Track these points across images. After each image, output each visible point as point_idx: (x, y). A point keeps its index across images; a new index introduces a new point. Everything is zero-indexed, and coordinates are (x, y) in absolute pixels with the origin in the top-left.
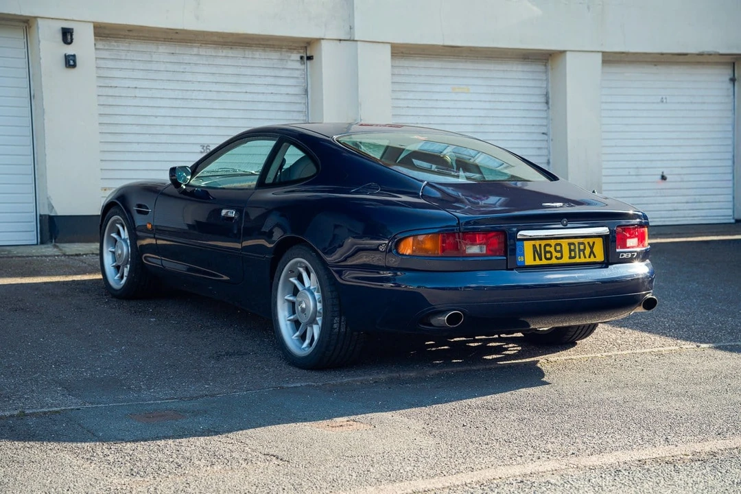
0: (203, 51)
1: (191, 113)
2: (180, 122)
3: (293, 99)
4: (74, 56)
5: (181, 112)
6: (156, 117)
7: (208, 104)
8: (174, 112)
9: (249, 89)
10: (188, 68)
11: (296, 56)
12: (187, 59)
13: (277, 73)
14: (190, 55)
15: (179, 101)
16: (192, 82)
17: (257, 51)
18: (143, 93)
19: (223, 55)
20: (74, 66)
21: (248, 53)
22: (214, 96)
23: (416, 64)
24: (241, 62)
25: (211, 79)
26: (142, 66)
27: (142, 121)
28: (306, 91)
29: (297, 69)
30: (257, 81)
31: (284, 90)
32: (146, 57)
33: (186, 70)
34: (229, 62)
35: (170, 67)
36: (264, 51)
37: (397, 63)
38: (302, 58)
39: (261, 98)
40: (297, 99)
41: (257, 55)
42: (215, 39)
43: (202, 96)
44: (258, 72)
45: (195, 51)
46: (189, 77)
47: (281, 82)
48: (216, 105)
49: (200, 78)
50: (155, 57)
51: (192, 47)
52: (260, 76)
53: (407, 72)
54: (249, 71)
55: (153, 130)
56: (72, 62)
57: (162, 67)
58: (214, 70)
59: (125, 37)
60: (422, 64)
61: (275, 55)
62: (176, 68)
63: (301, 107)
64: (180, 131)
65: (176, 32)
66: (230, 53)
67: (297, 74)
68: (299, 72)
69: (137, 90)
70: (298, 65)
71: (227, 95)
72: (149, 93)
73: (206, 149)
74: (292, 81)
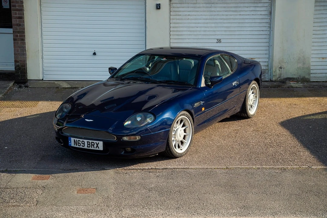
1: (213, 25)
2: (207, 29)
3: (264, 17)
4: (160, 4)
5: (209, 25)
6: (197, 27)
7: (221, 21)
8: (206, 25)
9: (242, 13)
10: (213, 5)
13: (256, 5)
15: (208, 20)
16: (215, 11)
18: (191, 17)
20: (159, 8)
22: (225, 17)
26: (192, 5)
27: (191, 29)
28: (271, 13)
29: (267, 3)
30: (246, 9)
31: (259, 13)
33: (212, 6)
39: (247, 17)
40: (266, 17)
43: (219, 17)
44: (247, 5)
46: (213, 9)
47: (258, 9)
48: (225, 21)
49: (218, 9)
52: (247, 7)
54: (241, 5)
55: (195, 33)
56: (158, 7)
57: (201, 5)
58: (225, 5)
62: (208, 5)
63: (268, 21)
64: (208, 33)
68: (268, 4)
69: (189, 16)
71: (231, 16)
72: (195, 17)
73: (219, 41)
74: (264, 9)
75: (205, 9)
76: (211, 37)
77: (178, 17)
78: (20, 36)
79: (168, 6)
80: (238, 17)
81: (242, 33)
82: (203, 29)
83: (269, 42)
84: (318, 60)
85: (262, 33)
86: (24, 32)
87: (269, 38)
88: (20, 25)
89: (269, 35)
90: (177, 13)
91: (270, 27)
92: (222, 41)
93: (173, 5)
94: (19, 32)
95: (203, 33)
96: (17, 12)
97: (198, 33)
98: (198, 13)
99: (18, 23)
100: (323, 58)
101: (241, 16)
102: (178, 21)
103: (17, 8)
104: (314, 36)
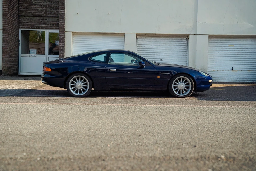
0: (162, 38)
1: (158, 52)
2: (155, 54)
3: (184, 49)
5: (156, 52)
6: (150, 53)
7: (163, 50)
9: (173, 46)
10: (158, 42)
11: (185, 39)
12: (158, 40)
13: (180, 43)
14: (159, 40)
17: (175, 38)
18: (147, 48)
19: (167, 39)
21: (173, 38)
22: (164, 48)
23: (218, 40)
24: (171, 40)
25: (164, 44)
26: (148, 42)
27: (147, 54)
28: (187, 47)
31: (182, 46)
32: (149, 40)
34: (168, 40)
35: (154, 42)
36: (177, 38)
37: (210, 39)
38: (186, 39)
39: (175, 48)
40: (185, 49)
41: (175, 39)
42: (165, 35)
43: (161, 48)
44: (175, 42)
45: (160, 38)
46: (158, 44)
49: (161, 44)
50: (151, 40)
51: (159, 37)
52: (176, 43)
53: (215, 42)
54: (173, 42)
57: (152, 42)
58: (164, 42)
59: (145, 36)
60: (220, 40)
61: (180, 39)
62: (156, 42)
63: (186, 50)
64: (156, 56)
65: (156, 34)
66: (168, 38)
67: (185, 43)
70: (185, 41)
71: (167, 48)
72: (149, 48)
73: (161, 60)
74: (184, 45)
75: (154, 44)
76: (157, 58)
77: (141, 48)
78: (62, 55)
79: (136, 42)
80: (171, 48)
81: (173, 56)
82: (153, 54)
83: (187, 61)
84: (211, 71)
85: (183, 56)
86: (64, 54)
87: (187, 59)
88: (62, 50)
89: (187, 58)
90: (140, 46)
91: (187, 54)
92: (163, 60)
93: (138, 41)
94: (62, 53)
95: (153, 56)
96: (62, 44)
97: (151, 56)
98: (151, 46)
99: (61, 49)
100: (214, 70)
101: (173, 48)
102: (141, 50)
103: (62, 42)
104: (209, 59)
